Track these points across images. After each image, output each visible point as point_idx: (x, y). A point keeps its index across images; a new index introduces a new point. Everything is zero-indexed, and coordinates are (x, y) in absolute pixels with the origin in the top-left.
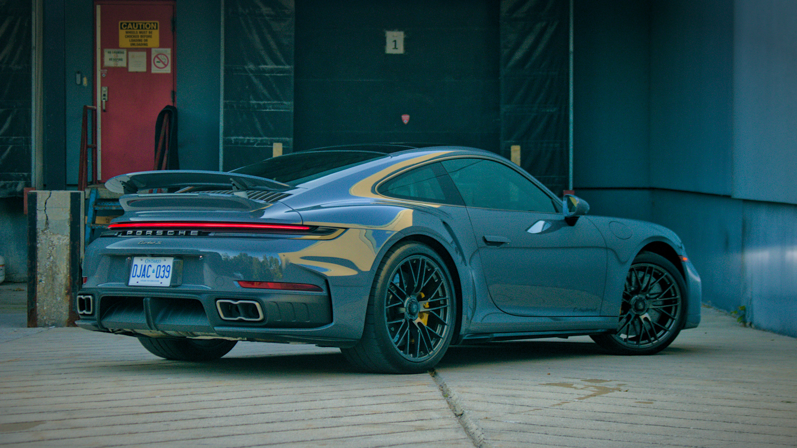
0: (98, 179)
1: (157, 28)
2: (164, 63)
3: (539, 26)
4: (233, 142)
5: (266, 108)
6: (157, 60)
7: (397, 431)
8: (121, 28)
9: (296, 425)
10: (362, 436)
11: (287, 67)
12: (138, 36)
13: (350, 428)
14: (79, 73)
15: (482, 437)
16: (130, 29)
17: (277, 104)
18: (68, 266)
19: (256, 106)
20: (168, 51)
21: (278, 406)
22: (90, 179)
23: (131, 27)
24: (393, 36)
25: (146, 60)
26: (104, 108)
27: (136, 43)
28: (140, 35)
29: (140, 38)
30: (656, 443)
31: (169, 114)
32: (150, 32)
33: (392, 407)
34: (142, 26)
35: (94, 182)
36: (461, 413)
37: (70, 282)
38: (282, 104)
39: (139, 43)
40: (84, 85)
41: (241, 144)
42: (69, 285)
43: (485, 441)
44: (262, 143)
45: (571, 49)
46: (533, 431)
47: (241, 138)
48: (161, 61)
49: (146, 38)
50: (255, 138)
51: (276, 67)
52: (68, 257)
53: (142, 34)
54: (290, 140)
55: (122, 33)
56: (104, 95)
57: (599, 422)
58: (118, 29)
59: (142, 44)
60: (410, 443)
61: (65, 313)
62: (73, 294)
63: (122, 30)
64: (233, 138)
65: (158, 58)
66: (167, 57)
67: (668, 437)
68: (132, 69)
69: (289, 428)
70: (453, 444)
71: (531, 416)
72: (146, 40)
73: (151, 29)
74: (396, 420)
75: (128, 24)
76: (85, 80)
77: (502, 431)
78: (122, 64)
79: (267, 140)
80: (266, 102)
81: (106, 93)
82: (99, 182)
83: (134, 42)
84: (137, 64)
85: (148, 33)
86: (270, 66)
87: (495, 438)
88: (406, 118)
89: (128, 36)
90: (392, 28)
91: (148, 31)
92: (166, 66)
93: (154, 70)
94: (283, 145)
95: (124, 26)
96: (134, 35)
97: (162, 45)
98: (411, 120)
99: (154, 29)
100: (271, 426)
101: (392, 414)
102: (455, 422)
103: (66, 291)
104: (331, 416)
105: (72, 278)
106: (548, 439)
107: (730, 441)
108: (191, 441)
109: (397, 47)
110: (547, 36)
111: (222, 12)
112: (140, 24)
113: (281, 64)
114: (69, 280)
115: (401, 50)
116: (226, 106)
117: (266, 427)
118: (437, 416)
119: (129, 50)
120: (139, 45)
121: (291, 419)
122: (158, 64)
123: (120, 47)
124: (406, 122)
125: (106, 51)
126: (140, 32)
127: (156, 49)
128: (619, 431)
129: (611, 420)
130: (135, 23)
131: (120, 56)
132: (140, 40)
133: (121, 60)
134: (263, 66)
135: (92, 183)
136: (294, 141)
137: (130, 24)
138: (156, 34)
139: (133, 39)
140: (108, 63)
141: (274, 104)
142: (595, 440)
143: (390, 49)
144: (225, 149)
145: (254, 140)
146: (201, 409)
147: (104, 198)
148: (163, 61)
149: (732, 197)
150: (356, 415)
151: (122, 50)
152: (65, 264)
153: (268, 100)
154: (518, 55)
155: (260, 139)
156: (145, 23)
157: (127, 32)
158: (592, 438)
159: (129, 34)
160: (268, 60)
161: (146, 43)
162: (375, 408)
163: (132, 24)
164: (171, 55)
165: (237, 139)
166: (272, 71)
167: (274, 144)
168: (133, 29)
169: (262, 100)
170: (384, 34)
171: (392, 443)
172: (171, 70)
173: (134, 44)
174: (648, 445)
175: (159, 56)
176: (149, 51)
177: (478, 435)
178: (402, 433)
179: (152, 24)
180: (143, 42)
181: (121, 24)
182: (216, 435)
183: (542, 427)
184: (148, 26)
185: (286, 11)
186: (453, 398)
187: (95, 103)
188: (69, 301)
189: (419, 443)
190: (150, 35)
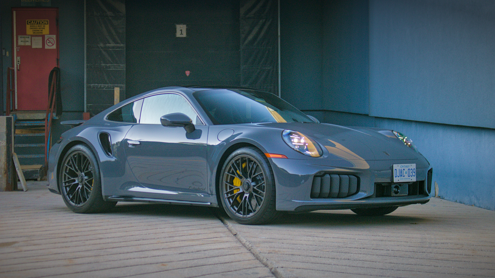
0: (16, 109)
1: (48, 24)
2: (52, 43)
3: (261, 22)
4: (92, 87)
5: (110, 68)
6: (48, 41)
7: (206, 243)
8: (28, 24)
9: (152, 241)
10: (188, 246)
11: (122, 45)
12: (37, 28)
13: (180, 242)
14: (4, 49)
15: (250, 245)
16: (32, 24)
17: (117, 66)
18: (5, 158)
19: (104, 67)
20: (54, 36)
21: (138, 232)
22: (11, 109)
23: (33, 23)
24: (180, 27)
25: (42, 42)
26: (18, 68)
27: (36, 32)
28: (38, 27)
29: (38, 29)
30: (339, 247)
31: (56, 72)
32: (44, 26)
33: (199, 231)
34: (39, 22)
35: (14, 110)
36: (235, 234)
37: (7, 167)
38: (120, 66)
39: (37, 32)
40: (7, 55)
41: (97, 88)
42: (6, 168)
43: (252, 247)
44: (108, 87)
45: (279, 34)
46: (276, 242)
47: (96, 85)
48: (50, 42)
49: (41, 29)
50: (104, 85)
51: (115, 45)
52: (5, 153)
53: (39, 27)
54: (124, 86)
55: (28, 27)
56: (18, 61)
57: (309, 237)
58: (26, 24)
59: (39, 33)
60: (214, 249)
61: (4, 184)
62: (8, 173)
63: (28, 25)
64: (92, 85)
65: (49, 40)
66: (53, 40)
67: (345, 244)
68: (34, 47)
69: (149, 243)
70: (236, 249)
71: (272, 235)
72: (42, 30)
73: (44, 24)
74: (203, 238)
75: (31, 21)
76: (7, 53)
77: (259, 243)
78: (28, 44)
79: (111, 86)
80: (110, 65)
81: (20, 60)
82: (16, 110)
83: (35, 32)
84: (37, 44)
85: (43, 26)
86: (112, 45)
87: (257, 246)
88: (188, 73)
89: (31, 28)
90: (179, 23)
91: (43, 25)
92: (53, 45)
93: (47, 47)
94: (120, 89)
95: (29, 22)
96: (35, 27)
97: (51, 33)
98: (190, 74)
99: (46, 24)
100: (139, 242)
101: (200, 235)
102: (234, 239)
103: (4, 172)
104: (168, 236)
105: (8, 164)
106: (284, 246)
107: (377, 245)
108: (99, 250)
109: (182, 33)
110: (266, 27)
111: (85, 15)
112: (38, 22)
113: (118, 43)
114: (6, 166)
115: (184, 35)
116: (87, 67)
117: (136, 243)
118: (224, 236)
119: (32, 36)
120: (38, 33)
121: (148, 238)
122: (49, 44)
123: (27, 34)
124: (188, 75)
125: (19, 36)
126: (38, 26)
127: (47, 35)
128: (320, 241)
129: (314, 236)
130: (36, 21)
131: (27, 39)
132: (38, 31)
133: (28, 41)
134: (108, 45)
135: (12, 111)
136: (126, 86)
137: (32, 21)
138: (47, 27)
139: (34, 30)
140: (20, 43)
141: (114, 66)
142: (309, 246)
143: (178, 35)
144: (87, 91)
145: (103, 86)
146: (98, 234)
147: (20, 119)
148: (52, 42)
149: (369, 115)
150: (181, 236)
151: (28, 36)
152: (4, 157)
153: (111, 63)
154: (250, 37)
155: (107, 85)
156: (41, 21)
157: (31, 26)
158: (307, 245)
159: (32, 27)
160: (111, 41)
161: (41, 32)
162: (190, 232)
163: (34, 21)
164: (56, 38)
165: (94, 85)
166: (113, 47)
167: (115, 88)
168: (34, 24)
169: (108, 64)
170: (175, 26)
171: (205, 249)
172: (56, 47)
173: (35, 33)
174: (336, 248)
175: (49, 39)
176: (43, 37)
177: (248, 245)
178: (208, 244)
179: (45, 21)
180: (40, 32)
181: (28, 21)
182: (112, 247)
183: (280, 240)
184: (43, 22)
185: (121, 14)
186: (229, 226)
187: (13, 66)
188: (7, 177)
189: (218, 249)
190: (44, 27)
